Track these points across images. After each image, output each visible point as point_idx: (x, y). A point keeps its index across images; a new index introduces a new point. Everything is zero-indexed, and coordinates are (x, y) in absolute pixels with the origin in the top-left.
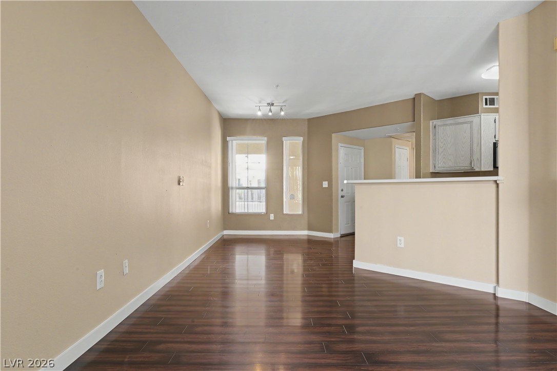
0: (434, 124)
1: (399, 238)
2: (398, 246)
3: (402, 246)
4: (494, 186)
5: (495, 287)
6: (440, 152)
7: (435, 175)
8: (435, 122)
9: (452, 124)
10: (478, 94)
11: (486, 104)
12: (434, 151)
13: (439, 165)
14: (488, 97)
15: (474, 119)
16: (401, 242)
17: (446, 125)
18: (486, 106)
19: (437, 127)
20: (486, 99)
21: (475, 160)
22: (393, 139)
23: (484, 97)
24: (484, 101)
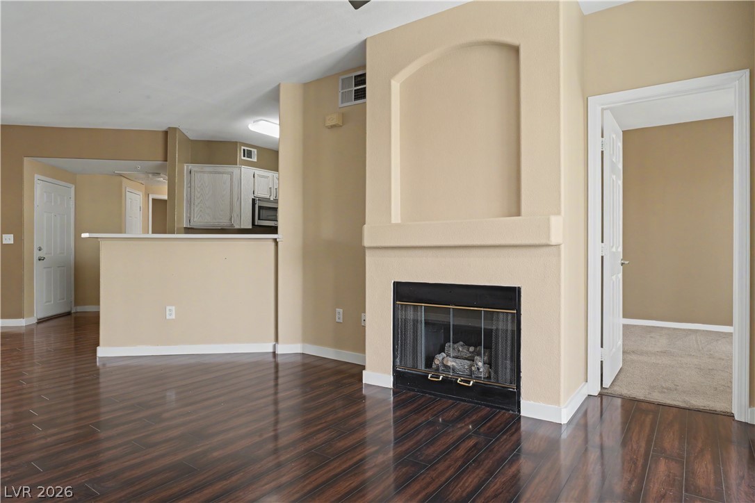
0: (190, 168)
1: (168, 308)
2: (167, 318)
3: (173, 317)
4: (273, 244)
5: (275, 346)
6: (196, 204)
7: (189, 230)
8: (191, 166)
9: (211, 173)
10: (236, 143)
11: (244, 156)
12: (190, 202)
13: (195, 219)
14: (246, 148)
15: (234, 170)
16: (171, 313)
17: (204, 172)
18: (244, 158)
19: (193, 173)
20: (244, 150)
21: (235, 216)
22: (124, 179)
23: (243, 148)
24: (242, 151)
